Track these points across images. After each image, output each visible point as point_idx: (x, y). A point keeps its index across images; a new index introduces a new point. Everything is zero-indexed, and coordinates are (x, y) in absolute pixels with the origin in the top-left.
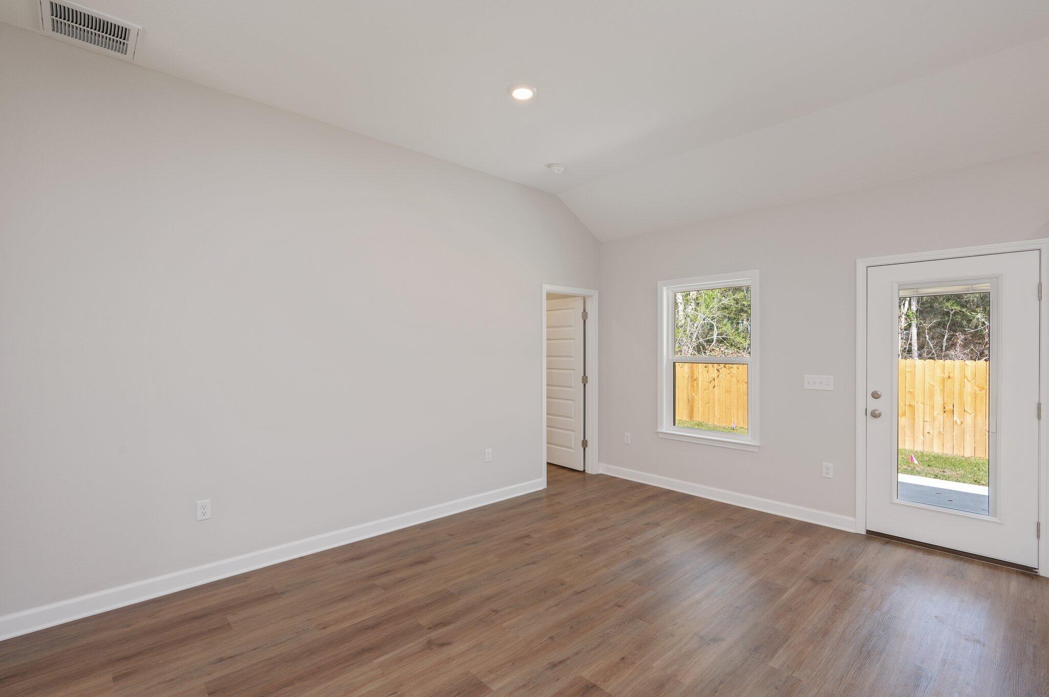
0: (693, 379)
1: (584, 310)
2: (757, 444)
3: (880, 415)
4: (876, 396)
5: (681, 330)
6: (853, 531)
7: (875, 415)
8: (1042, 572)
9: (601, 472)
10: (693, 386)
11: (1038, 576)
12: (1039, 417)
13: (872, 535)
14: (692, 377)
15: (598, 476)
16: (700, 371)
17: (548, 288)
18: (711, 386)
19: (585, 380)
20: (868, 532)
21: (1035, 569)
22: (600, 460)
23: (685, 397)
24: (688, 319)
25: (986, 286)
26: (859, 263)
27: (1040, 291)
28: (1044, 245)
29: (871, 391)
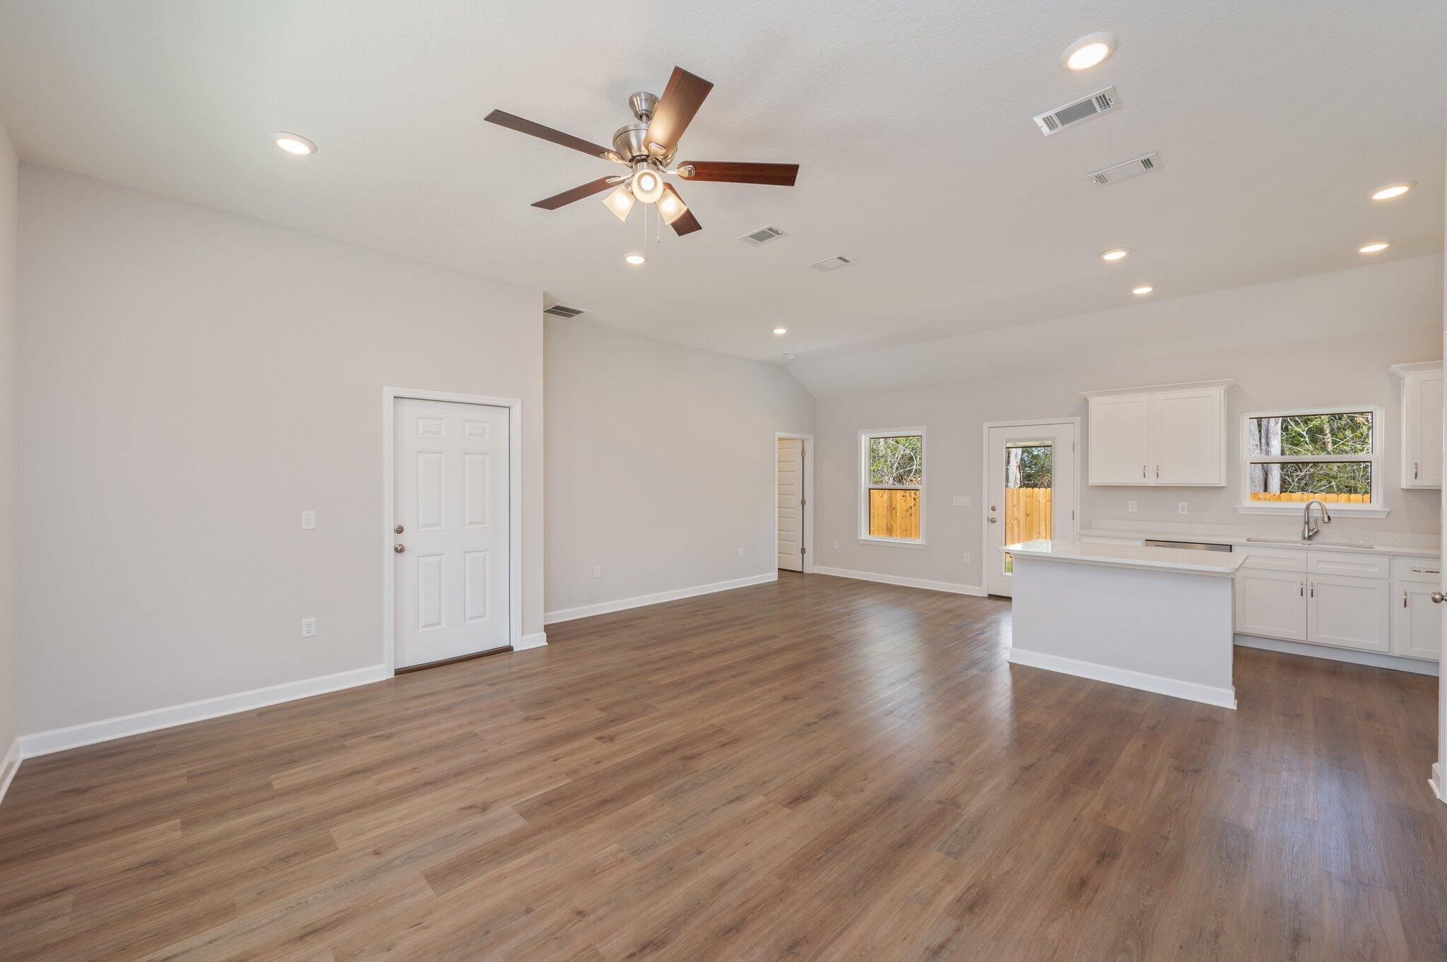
0: (891, 508)
1: (803, 450)
2: (924, 543)
3: (995, 522)
4: (993, 509)
5: (882, 460)
6: (981, 596)
7: (993, 521)
9: (815, 572)
10: (891, 514)
12: (1073, 519)
13: (991, 596)
14: (891, 506)
15: (813, 575)
16: (898, 500)
17: (779, 434)
18: (908, 514)
19: (803, 502)
20: (989, 595)
22: (815, 564)
23: (885, 525)
24: (889, 450)
25: (1049, 443)
26: (984, 425)
27: (1073, 447)
28: (1077, 421)
29: (990, 506)
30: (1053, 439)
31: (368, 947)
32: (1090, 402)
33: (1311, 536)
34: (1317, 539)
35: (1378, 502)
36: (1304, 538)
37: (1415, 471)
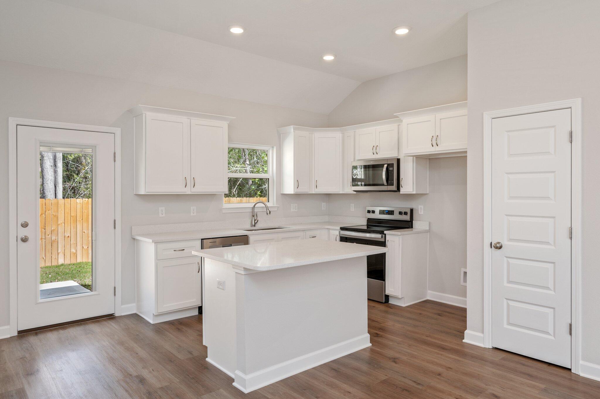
3: (27, 240)
6: (9, 336)
7: (25, 240)
8: (117, 315)
11: (115, 317)
12: (115, 228)
13: (23, 334)
20: (20, 332)
21: (113, 314)
26: (11, 119)
27: (115, 157)
28: (118, 131)
29: (21, 221)
30: (93, 148)
32: (144, 115)
33: (255, 223)
34: (257, 225)
35: (273, 202)
36: (252, 226)
37: (297, 184)
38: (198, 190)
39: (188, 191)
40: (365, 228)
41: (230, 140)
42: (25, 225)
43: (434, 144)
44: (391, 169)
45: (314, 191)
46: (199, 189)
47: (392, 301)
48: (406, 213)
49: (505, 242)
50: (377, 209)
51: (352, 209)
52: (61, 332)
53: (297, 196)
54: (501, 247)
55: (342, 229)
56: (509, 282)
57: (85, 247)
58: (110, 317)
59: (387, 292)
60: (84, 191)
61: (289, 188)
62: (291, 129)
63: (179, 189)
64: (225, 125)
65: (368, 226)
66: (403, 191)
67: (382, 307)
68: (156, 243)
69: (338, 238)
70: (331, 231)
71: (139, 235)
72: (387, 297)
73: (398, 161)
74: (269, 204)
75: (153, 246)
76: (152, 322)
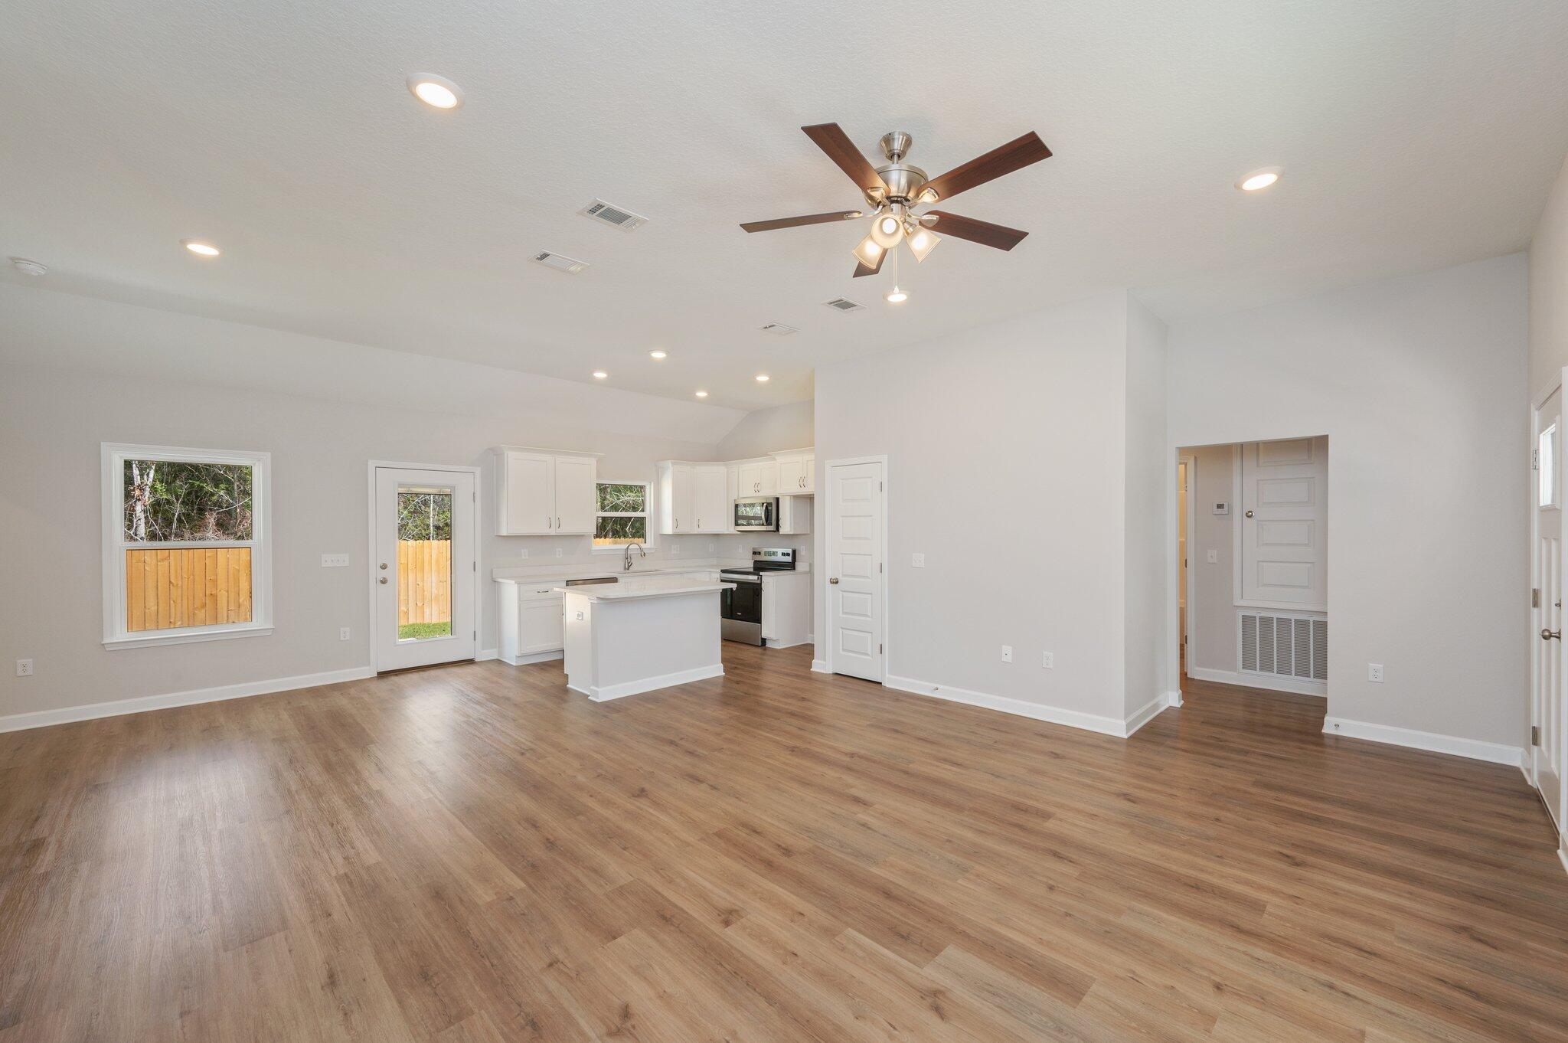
6: (369, 677)
7: (384, 582)
8: (477, 660)
11: (475, 661)
12: (475, 570)
13: (383, 675)
20: (379, 673)
25: (448, 491)
26: (370, 462)
27: (474, 497)
28: (478, 471)
29: (380, 563)
30: (453, 488)
31: (1184, 1004)
32: (506, 455)
33: (629, 567)
34: (631, 569)
35: (650, 543)
36: (625, 569)
37: (676, 524)
38: (563, 530)
39: (552, 532)
40: (752, 570)
41: (598, 476)
42: (384, 567)
43: (802, 485)
44: (770, 508)
45: (696, 531)
46: (565, 530)
47: (769, 645)
48: (788, 554)
49: (840, 578)
50: (780, 551)
51: (740, 551)
52: (422, 673)
53: (678, 536)
54: (837, 582)
55: (723, 571)
56: (844, 613)
57: (420, 604)
58: (470, 662)
59: (764, 635)
60: (413, 531)
61: (668, 528)
62: (669, 464)
63: (544, 530)
64: (593, 462)
65: (755, 568)
66: (782, 531)
67: (759, 650)
68: (518, 583)
69: (719, 581)
70: (713, 574)
71: (503, 578)
72: (764, 641)
73: (777, 499)
74: (643, 546)
75: (516, 587)
76: (514, 664)
